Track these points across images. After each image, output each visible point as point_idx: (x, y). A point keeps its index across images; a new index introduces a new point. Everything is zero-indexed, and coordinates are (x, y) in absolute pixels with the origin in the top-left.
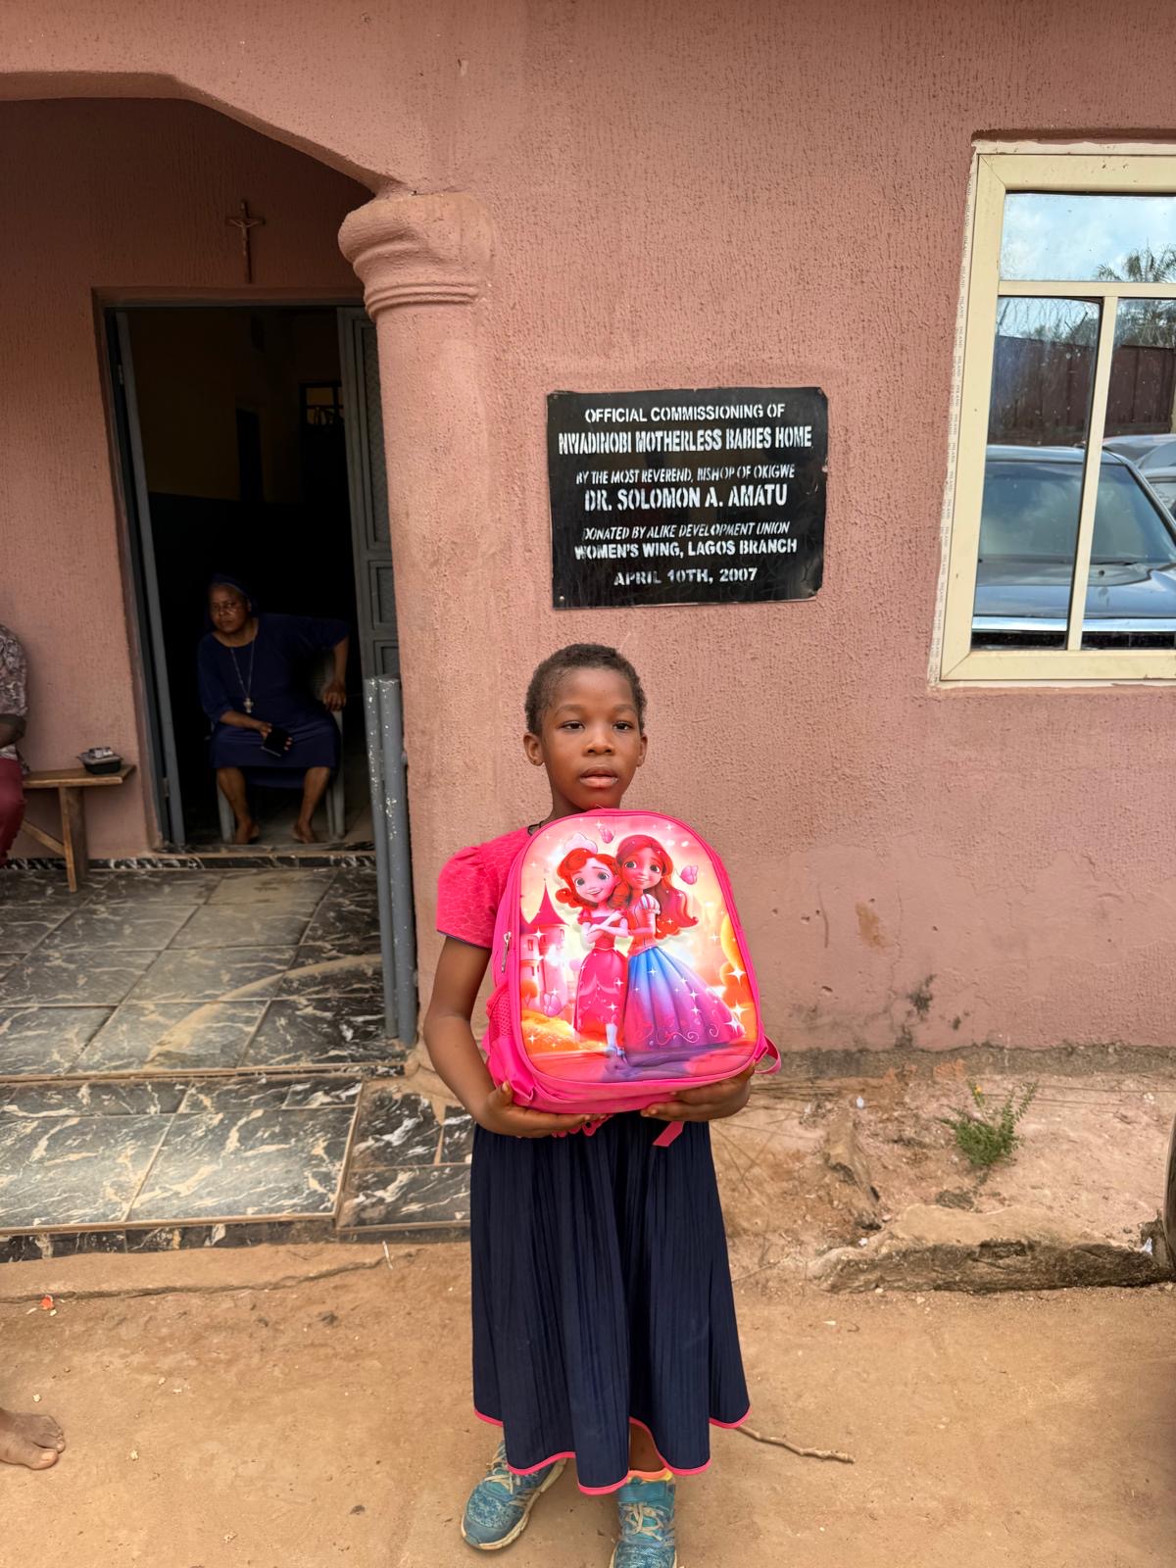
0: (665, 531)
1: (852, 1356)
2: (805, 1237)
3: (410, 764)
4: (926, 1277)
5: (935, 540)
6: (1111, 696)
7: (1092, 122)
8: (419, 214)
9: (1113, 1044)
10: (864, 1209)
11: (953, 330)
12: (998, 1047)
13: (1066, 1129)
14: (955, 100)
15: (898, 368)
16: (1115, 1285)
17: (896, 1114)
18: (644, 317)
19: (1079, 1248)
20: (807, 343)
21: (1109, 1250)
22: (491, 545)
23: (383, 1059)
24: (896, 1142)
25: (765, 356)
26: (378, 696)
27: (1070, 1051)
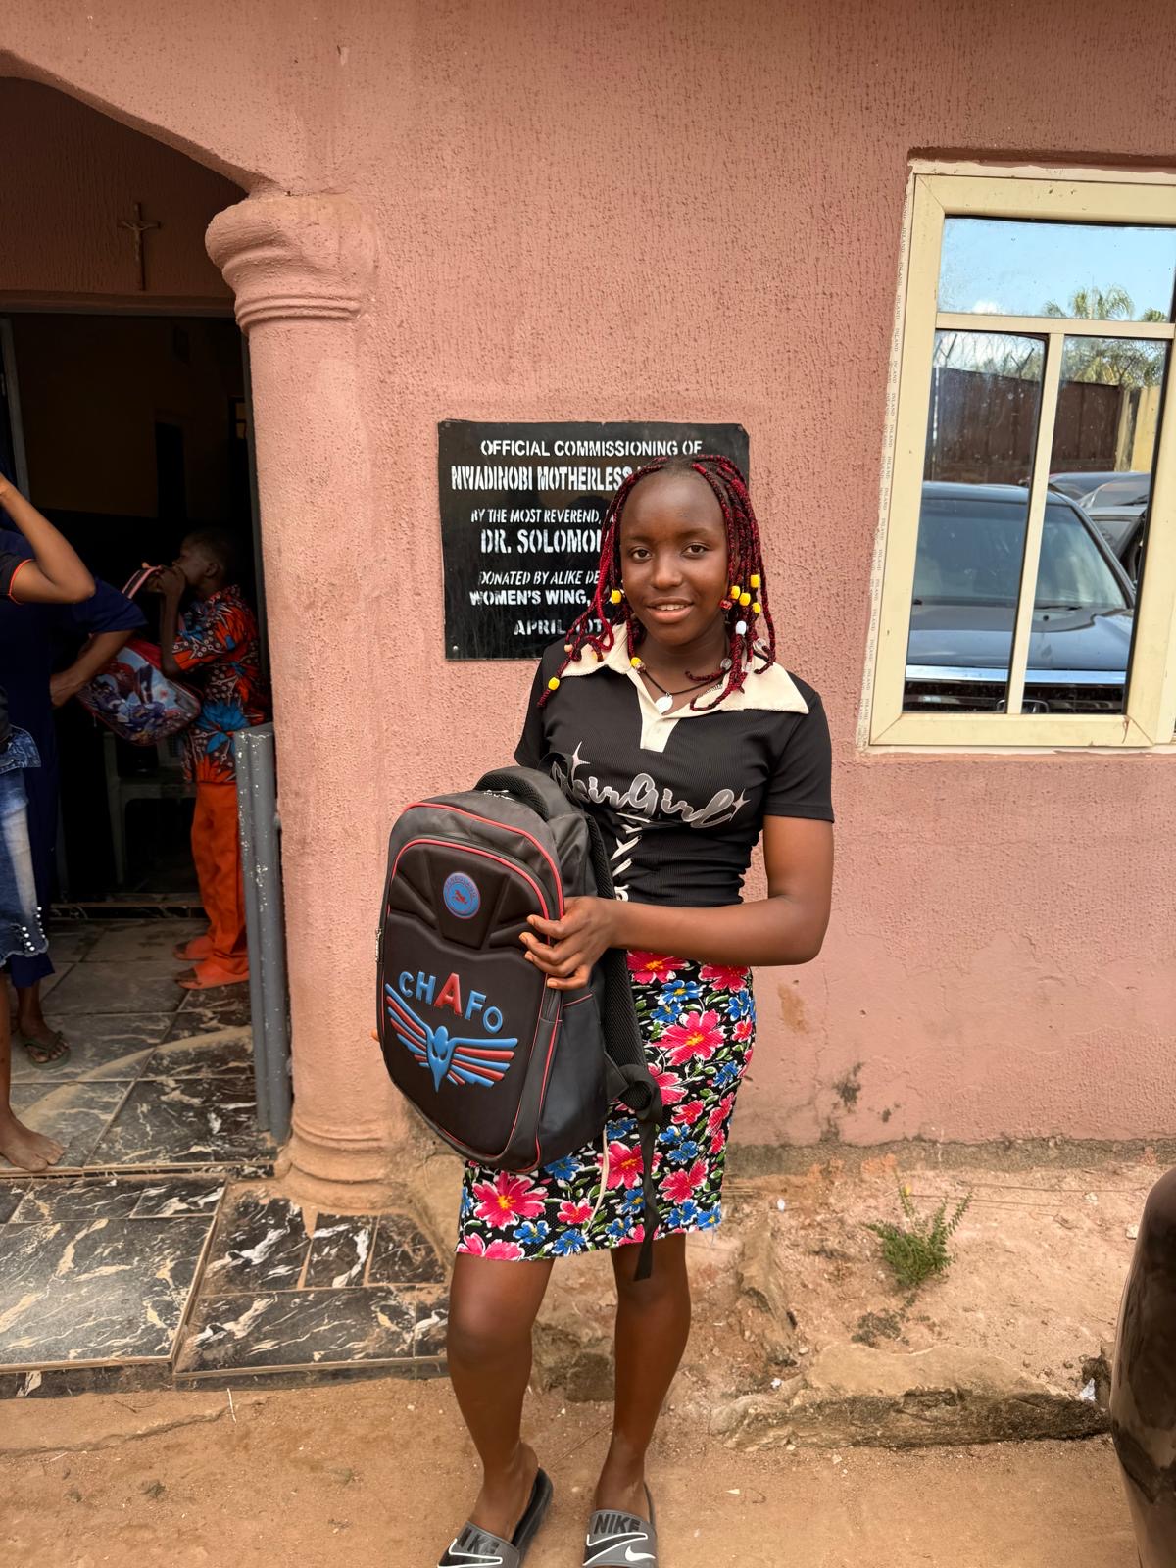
0: (570, 577)
1: (756, 1537)
2: (712, 1376)
3: (283, 829)
4: (843, 1432)
5: (865, 594)
6: (1053, 764)
7: (1037, 144)
8: (292, 217)
9: (1053, 1137)
10: (778, 1343)
11: (887, 363)
12: (930, 1140)
13: (1002, 1236)
14: (890, 113)
15: (826, 405)
16: (1054, 1438)
17: (819, 1218)
18: (547, 340)
19: (1014, 1397)
20: (727, 374)
21: (1047, 1398)
22: (374, 589)
23: (250, 1157)
24: (817, 1253)
25: (681, 387)
26: (248, 751)
27: (1008, 1144)
